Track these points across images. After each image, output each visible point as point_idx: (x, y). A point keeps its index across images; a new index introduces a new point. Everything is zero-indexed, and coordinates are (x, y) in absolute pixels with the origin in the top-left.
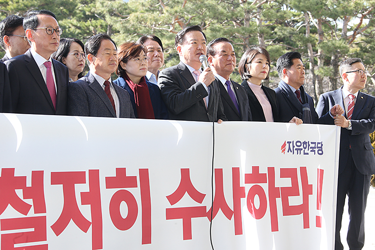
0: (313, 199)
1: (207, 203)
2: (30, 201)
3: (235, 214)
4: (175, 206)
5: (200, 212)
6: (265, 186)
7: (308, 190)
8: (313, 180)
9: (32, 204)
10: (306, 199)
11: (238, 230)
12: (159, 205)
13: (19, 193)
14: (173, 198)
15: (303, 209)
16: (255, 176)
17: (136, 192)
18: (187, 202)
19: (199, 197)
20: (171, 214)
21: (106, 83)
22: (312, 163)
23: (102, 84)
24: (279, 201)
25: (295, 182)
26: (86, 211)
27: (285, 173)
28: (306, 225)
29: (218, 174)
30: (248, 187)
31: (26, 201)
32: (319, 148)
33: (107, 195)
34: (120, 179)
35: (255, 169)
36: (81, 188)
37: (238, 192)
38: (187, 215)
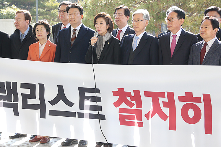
2: (134, 102)
9: (135, 104)
13: (128, 98)
17: (201, 106)
31: (132, 102)
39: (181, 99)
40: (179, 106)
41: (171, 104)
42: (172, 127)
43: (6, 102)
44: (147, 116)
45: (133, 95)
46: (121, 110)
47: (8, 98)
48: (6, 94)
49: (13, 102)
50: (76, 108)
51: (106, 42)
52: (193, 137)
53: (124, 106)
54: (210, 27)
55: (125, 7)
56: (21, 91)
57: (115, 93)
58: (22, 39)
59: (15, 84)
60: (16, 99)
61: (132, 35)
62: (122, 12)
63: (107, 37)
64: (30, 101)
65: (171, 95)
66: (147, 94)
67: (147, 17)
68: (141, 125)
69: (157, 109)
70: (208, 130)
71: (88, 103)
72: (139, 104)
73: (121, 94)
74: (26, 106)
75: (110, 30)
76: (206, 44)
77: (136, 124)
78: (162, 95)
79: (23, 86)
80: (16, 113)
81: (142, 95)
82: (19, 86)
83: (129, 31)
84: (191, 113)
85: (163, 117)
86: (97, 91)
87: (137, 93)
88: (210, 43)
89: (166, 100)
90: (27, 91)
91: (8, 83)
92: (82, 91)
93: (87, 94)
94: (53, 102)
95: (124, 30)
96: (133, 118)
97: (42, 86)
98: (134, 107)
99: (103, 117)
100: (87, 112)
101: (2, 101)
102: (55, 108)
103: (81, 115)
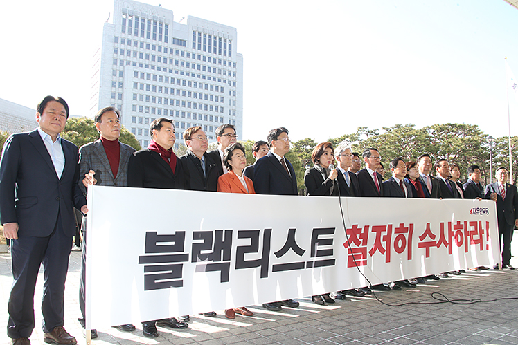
0: (484, 236)
1: (437, 239)
2: (361, 240)
3: (449, 245)
4: (422, 241)
5: (433, 244)
6: (463, 231)
7: (482, 232)
8: (484, 227)
10: (481, 237)
11: (450, 253)
12: (416, 241)
13: (358, 236)
14: (422, 238)
15: (480, 241)
16: (458, 226)
17: (406, 235)
18: (428, 239)
19: (433, 237)
20: (421, 245)
21: (401, 182)
22: (483, 218)
23: (398, 183)
24: (469, 237)
25: (476, 228)
26: (384, 244)
27: (472, 224)
28: (481, 249)
29: (442, 224)
30: (455, 231)
32: (486, 211)
33: (394, 236)
34: (401, 229)
35: (459, 222)
36: (384, 233)
37: (451, 234)
38: (427, 246)
39: (397, 231)
41: (387, 239)
42: (388, 258)
43: (212, 262)
44: (371, 253)
45: (363, 232)
46: (351, 251)
47: (215, 256)
48: (212, 251)
49: (222, 262)
50: (307, 256)
53: (353, 245)
56: (237, 242)
57: (348, 232)
59: (229, 233)
60: (227, 257)
64: (248, 257)
65: (390, 226)
66: (374, 229)
68: (365, 263)
69: (378, 244)
70: (410, 257)
72: (365, 243)
73: (353, 232)
74: (241, 264)
77: (362, 263)
78: (383, 228)
79: (242, 234)
80: (225, 278)
81: (370, 229)
82: (235, 235)
85: (382, 251)
86: (331, 231)
87: (367, 228)
89: (386, 233)
90: (247, 242)
91: (219, 233)
92: (317, 232)
93: (320, 237)
94: (279, 254)
96: (359, 257)
97: (268, 233)
98: (361, 246)
99: (332, 262)
101: (206, 263)
102: (281, 260)
103: (310, 265)
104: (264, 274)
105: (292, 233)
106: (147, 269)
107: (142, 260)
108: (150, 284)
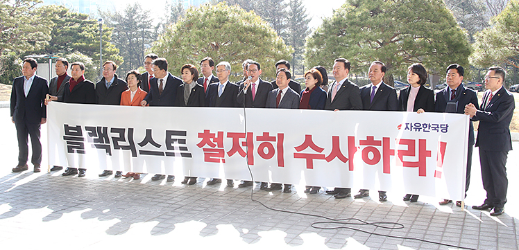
1: (326, 153)
2: (216, 143)
3: (348, 160)
4: (300, 152)
5: (318, 157)
6: (380, 148)
10: (423, 159)
11: (351, 168)
12: (289, 152)
13: (212, 140)
14: (299, 149)
16: (370, 141)
17: (275, 144)
18: (309, 150)
19: (318, 149)
20: (297, 156)
24: (393, 157)
26: (244, 149)
29: (335, 138)
30: (362, 147)
31: (214, 143)
34: (266, 137)
35: (370, 138)
36: (241, 140)
37: (353, 149)
38: (309, 157)
39: (259, 138)
40: (257, 144)
41: (249, 144)
42: (251, 162)
43: (99, 143)
44: (230, 154)
45: (216, 136)
47: (100, 140)
48: (98, 138)
49: (104, 144)
50: (164, 149)
51: (193, 89)
52: (270, 172)
53: (207, 146)
54: (285, 77)
55: (210, 59)
56: (110, 135)
57: (200, 135)
58: (108, 87)
59: (105, 129)
60: (108, 141)
61: (217, 83)
62: (207, 62)
63: (193, 85)
64: (120, 143)
65: (251, 135)
66: (229, 135)
67: (229, 67)
68: (224, 161)
69: (236, 148)
70: (281, 163)
71: (176, 145)
72: (221, 145)
73: (206, 135)
74: (117, 147)
75: (195, 79)
76: (281, 91)
77: (221, 161)
78: (242, 135)
79: (113, 130)
80: (109, 153)
81: (225, 135)
82: (109, 130)
83: (213, 80)
84: (266, 150)
85: (243, 154)
86: (184, 133)
87: (221, 134)
88: (284, 91)
89: (244, 140)
90: (117, 135)
91: (99, 128)
92: (169, 133)
93: (173, 137)
94: (142, 144)
95: (210, 78)
97: (131, 131)
98: (216, 148)
99: (189, 155)
100: (177, 151)
101: (95, 143)
102: (144, 148)
103: (169, 154)
104: (134, 155)
105: (149, 132)
106: (68, 143)
107: (65, 138)
108: (70, 150)
